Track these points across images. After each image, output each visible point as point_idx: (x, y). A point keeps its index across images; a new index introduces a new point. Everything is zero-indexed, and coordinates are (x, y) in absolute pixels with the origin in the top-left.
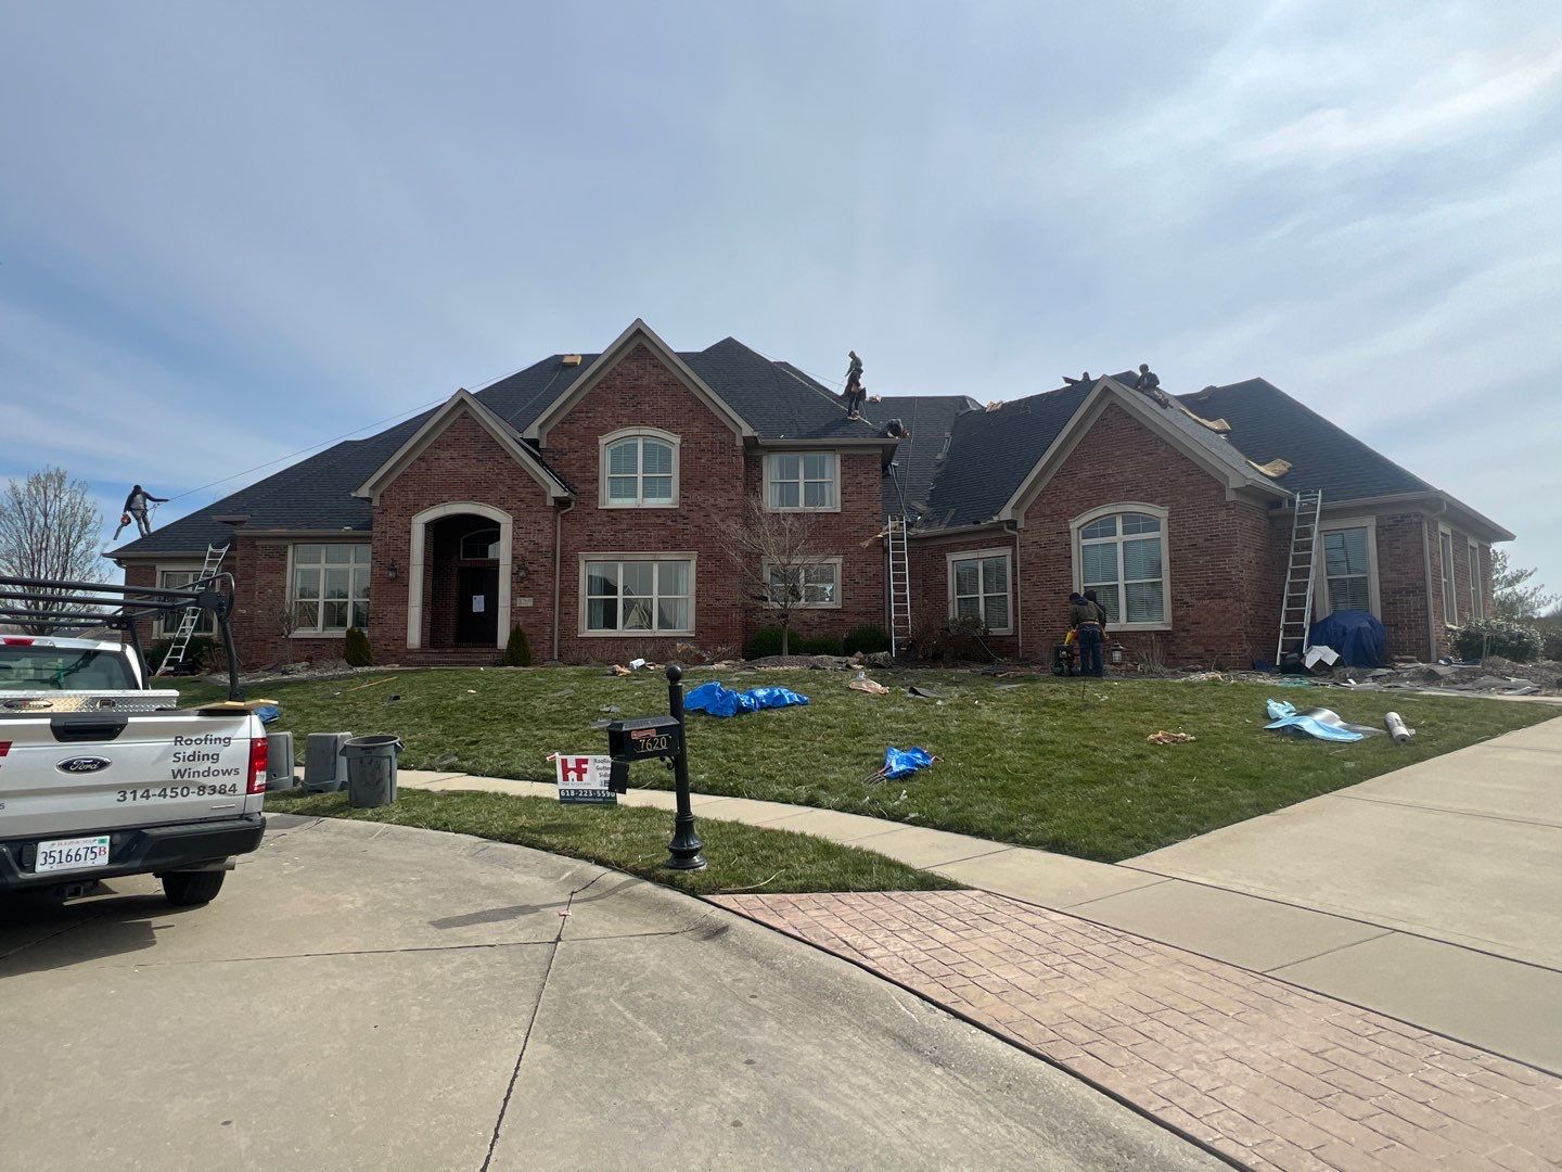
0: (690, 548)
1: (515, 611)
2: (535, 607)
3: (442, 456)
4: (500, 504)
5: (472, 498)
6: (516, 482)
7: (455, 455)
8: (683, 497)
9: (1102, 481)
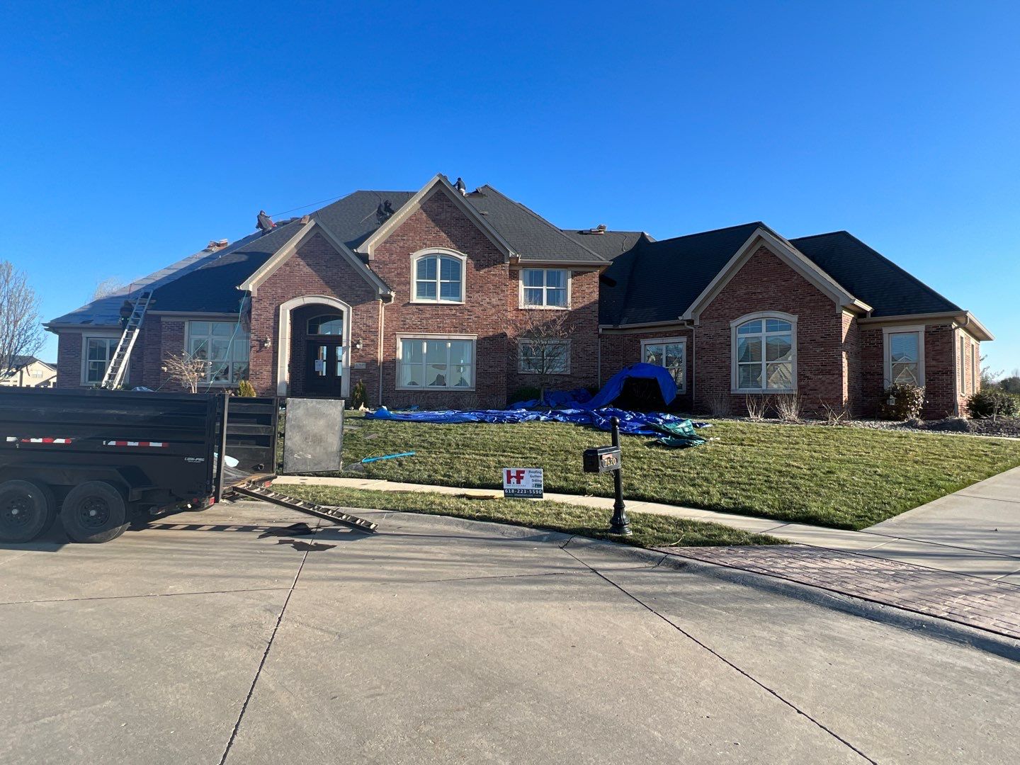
0: (472, 332)
1: (355, 372)
2: (367, 369)
3: (302, 263)
4: (341, 297)
5: (323, 293)
6: (354, 283)
8: (468, 297)
9: (754, 297)
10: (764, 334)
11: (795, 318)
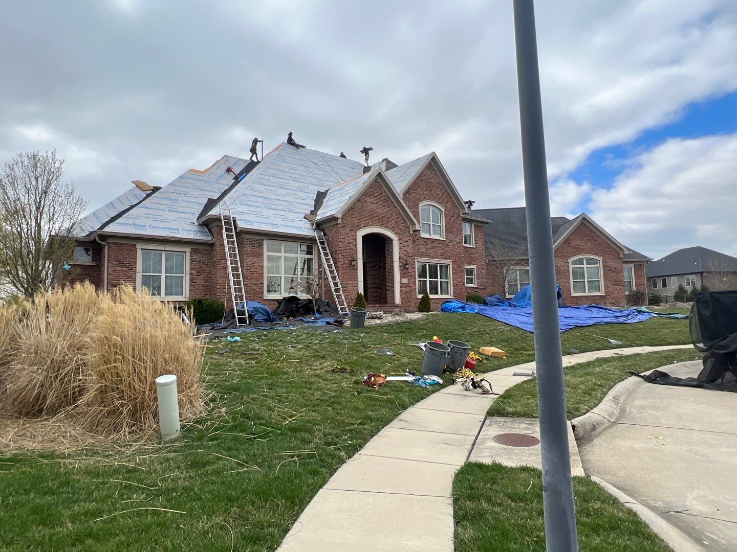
0: (450, 259)
1: (403, 285)
2: (409, 283)
3: (368, 201)
4: (393, 229)
5: (382, 225)
6: (398, 220)
7: (373, 202)
8: (446, 236)
9: (580, 247)
10: (585, 266)
11: (601, 259)
